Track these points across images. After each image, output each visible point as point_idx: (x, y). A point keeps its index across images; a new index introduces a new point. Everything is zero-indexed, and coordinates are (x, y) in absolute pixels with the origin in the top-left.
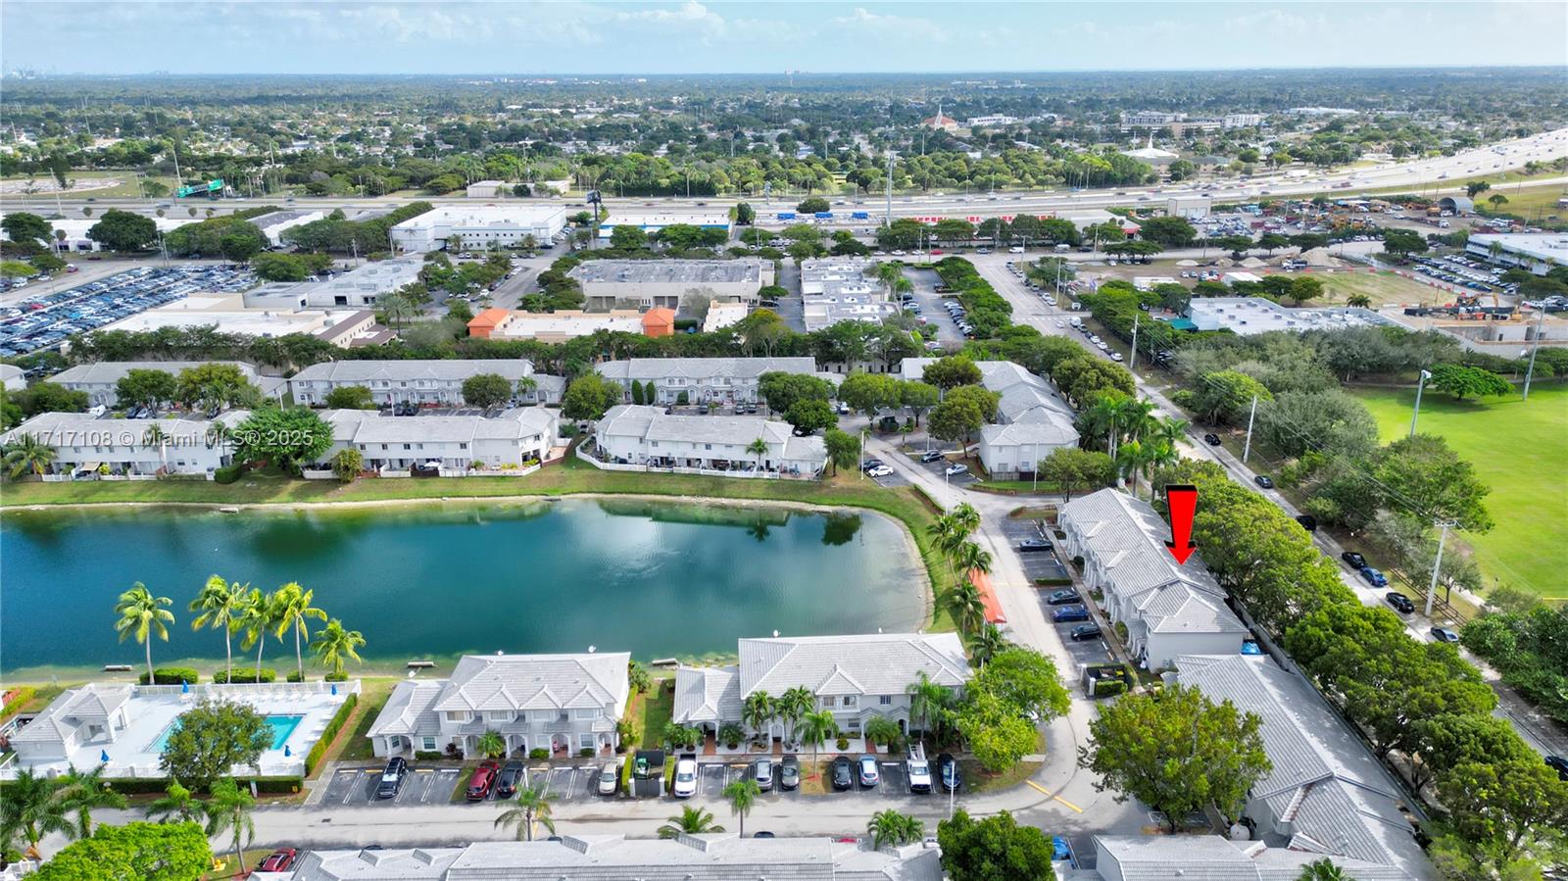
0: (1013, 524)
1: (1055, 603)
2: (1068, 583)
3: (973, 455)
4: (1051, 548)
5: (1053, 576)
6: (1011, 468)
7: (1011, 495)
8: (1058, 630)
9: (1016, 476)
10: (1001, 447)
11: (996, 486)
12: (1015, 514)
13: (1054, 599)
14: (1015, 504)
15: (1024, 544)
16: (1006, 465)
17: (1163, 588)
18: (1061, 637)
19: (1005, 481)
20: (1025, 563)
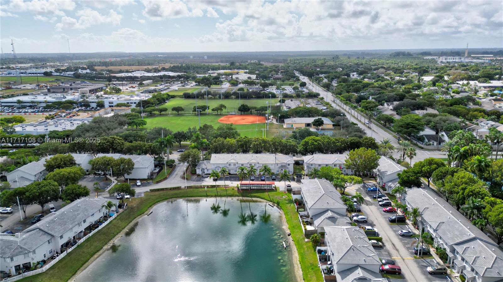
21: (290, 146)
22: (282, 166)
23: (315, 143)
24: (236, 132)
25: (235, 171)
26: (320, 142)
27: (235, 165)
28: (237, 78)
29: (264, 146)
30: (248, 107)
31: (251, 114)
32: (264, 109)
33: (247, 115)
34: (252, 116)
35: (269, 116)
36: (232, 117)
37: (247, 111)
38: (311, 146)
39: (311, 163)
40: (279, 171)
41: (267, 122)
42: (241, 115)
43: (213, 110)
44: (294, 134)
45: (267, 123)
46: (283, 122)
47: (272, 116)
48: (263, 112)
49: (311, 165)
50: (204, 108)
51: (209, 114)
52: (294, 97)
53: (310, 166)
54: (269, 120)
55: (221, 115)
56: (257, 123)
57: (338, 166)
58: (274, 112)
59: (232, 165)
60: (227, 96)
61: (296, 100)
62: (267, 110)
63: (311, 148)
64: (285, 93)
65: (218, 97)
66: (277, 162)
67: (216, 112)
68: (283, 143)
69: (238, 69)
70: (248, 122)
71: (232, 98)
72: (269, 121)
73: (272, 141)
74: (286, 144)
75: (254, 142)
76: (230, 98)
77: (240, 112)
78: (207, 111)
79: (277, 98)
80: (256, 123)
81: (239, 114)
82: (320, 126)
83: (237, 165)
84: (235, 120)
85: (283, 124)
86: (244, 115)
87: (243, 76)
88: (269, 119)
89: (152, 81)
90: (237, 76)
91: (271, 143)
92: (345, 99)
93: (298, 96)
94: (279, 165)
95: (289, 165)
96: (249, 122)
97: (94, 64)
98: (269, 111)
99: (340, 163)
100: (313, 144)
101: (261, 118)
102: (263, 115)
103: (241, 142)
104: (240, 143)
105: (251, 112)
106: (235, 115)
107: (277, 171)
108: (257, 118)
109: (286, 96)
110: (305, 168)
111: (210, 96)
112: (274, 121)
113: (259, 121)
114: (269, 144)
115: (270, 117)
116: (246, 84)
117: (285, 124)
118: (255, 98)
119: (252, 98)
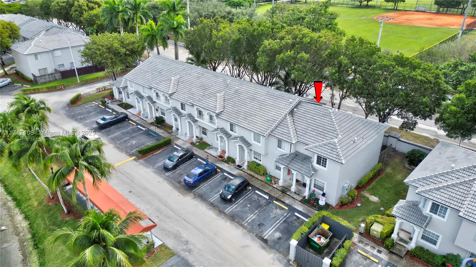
0: (77, 110)
1: (175, 167)
2: (168, 143)
3: (13, 71)
4: (126, 118)
5: (150, 143)
6: (50, 71)
7: (61, 89)
8: (202, 198)
9: (58, 76)
10: (36, 55)
11: (44, 86)
12: (75, 101)
13: (170, 164)
14: (69, 95)
15: (102, 122)
16: (45, 69)
17: (292, 112)
18: (212, 205)
19: (50, 82)
20: (113, 139)
37: (453, 6)
42: (438, 13)
49: (434, 209)
56: (454, 27)
59: (162, 97)
80: (449, 27)
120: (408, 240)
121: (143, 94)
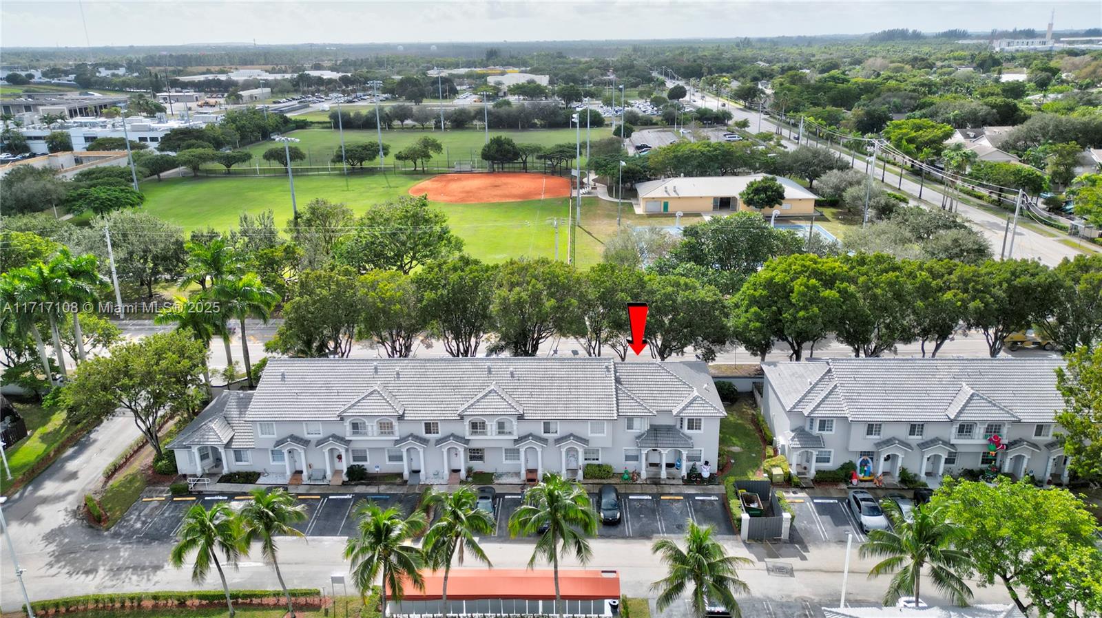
21: (691, 305)
22: (655, 431)
23: (827, 293)
24: (443, 235)
25: (392, 458)
26: (852, 288)
27: (385, 427)
28: (499, 83)
29: (556, 309)
30: (513, 146)
31: (525, 170)
32: (567, 152)
33: (513, 172)
34: (527, 176)
35: (583, 175)
36: (459, 179)
37: (510, 160)
38: (805, 308)
39: (822, 413)
40: (636, 458)
41: (575, 194)
42: (492, 172)
43: (399, 157)
44: (694, 240)
45: (574, 199)
46: (633, 193)
47: (593, 176)
48: (564, 164)
49: (822, 427)
50: (371, 151)
51: (384, 171)
52: (656, 124)
53: (816, 431)
54: (582, 187)
55: (425, 174)
56: (543, 197)
57: (979, 431)
58: (601, 158)
59: (372, 427)
60: (460, 121)
61: (664, 131)
62: (575, 157)
63: (807, 319)
64: (631, 112)
65: (432, 123)
66: (628, 408)
67: (409, 165)
68: (652, 292)
69: (503, 65)
70: (508, 196)
71: (474, 129)
72: (582, 191)
73: (596, 283)
74: (668, 297)
75: (504, 292)
76: (467, 128)
77: (487, 163)
78: (381, 161)
79: (607, 125)
80: (538, 198)
81: (486, 171)
82: (771, 207)
83: (399, 430)
84: (468, 189)
85: (633, 201)
86: (503, 172)
87: (514, 77)
88: (582, 185)
89: (269, 90)
90: (499, 78)
91: (592, 294)
92: (824, 123)
93: (670, 120)
94: (641, 427)
95: (693, 424)
96: (515, 196)
97: (157, 60)
98: (580, 161)
99: (996, 416)
100: (812, 298)
101: (556, 181)
102: (566, 172)
103: (435, 288)
104: (429, 295)
105: (525, 162)
106: (471, 172)
107: (628, 458)
108: (544, 182)
109: (634, 122)
110: (784, 437)
111: (408, 122)
112: (602, 193)
113: (547, 191)
114: (582, 298)
115: (585, 180)
116: (519, 94)
117: (642, 203)
118: (543, 127)
119: (534, 126)
120: (803, 471)
121: (307, 437)
